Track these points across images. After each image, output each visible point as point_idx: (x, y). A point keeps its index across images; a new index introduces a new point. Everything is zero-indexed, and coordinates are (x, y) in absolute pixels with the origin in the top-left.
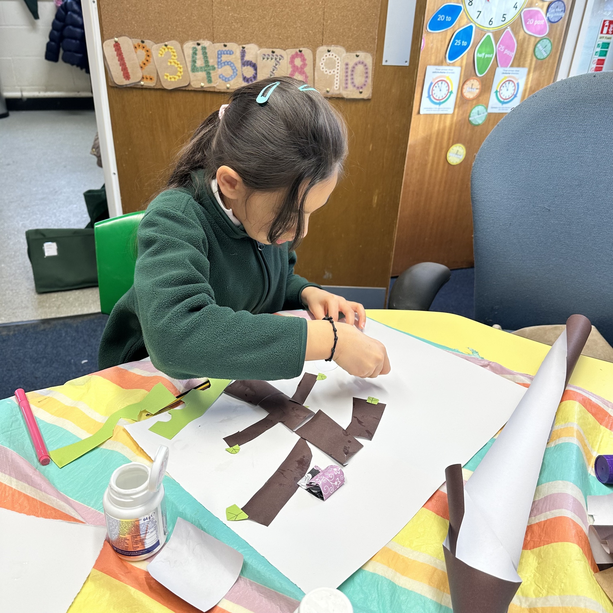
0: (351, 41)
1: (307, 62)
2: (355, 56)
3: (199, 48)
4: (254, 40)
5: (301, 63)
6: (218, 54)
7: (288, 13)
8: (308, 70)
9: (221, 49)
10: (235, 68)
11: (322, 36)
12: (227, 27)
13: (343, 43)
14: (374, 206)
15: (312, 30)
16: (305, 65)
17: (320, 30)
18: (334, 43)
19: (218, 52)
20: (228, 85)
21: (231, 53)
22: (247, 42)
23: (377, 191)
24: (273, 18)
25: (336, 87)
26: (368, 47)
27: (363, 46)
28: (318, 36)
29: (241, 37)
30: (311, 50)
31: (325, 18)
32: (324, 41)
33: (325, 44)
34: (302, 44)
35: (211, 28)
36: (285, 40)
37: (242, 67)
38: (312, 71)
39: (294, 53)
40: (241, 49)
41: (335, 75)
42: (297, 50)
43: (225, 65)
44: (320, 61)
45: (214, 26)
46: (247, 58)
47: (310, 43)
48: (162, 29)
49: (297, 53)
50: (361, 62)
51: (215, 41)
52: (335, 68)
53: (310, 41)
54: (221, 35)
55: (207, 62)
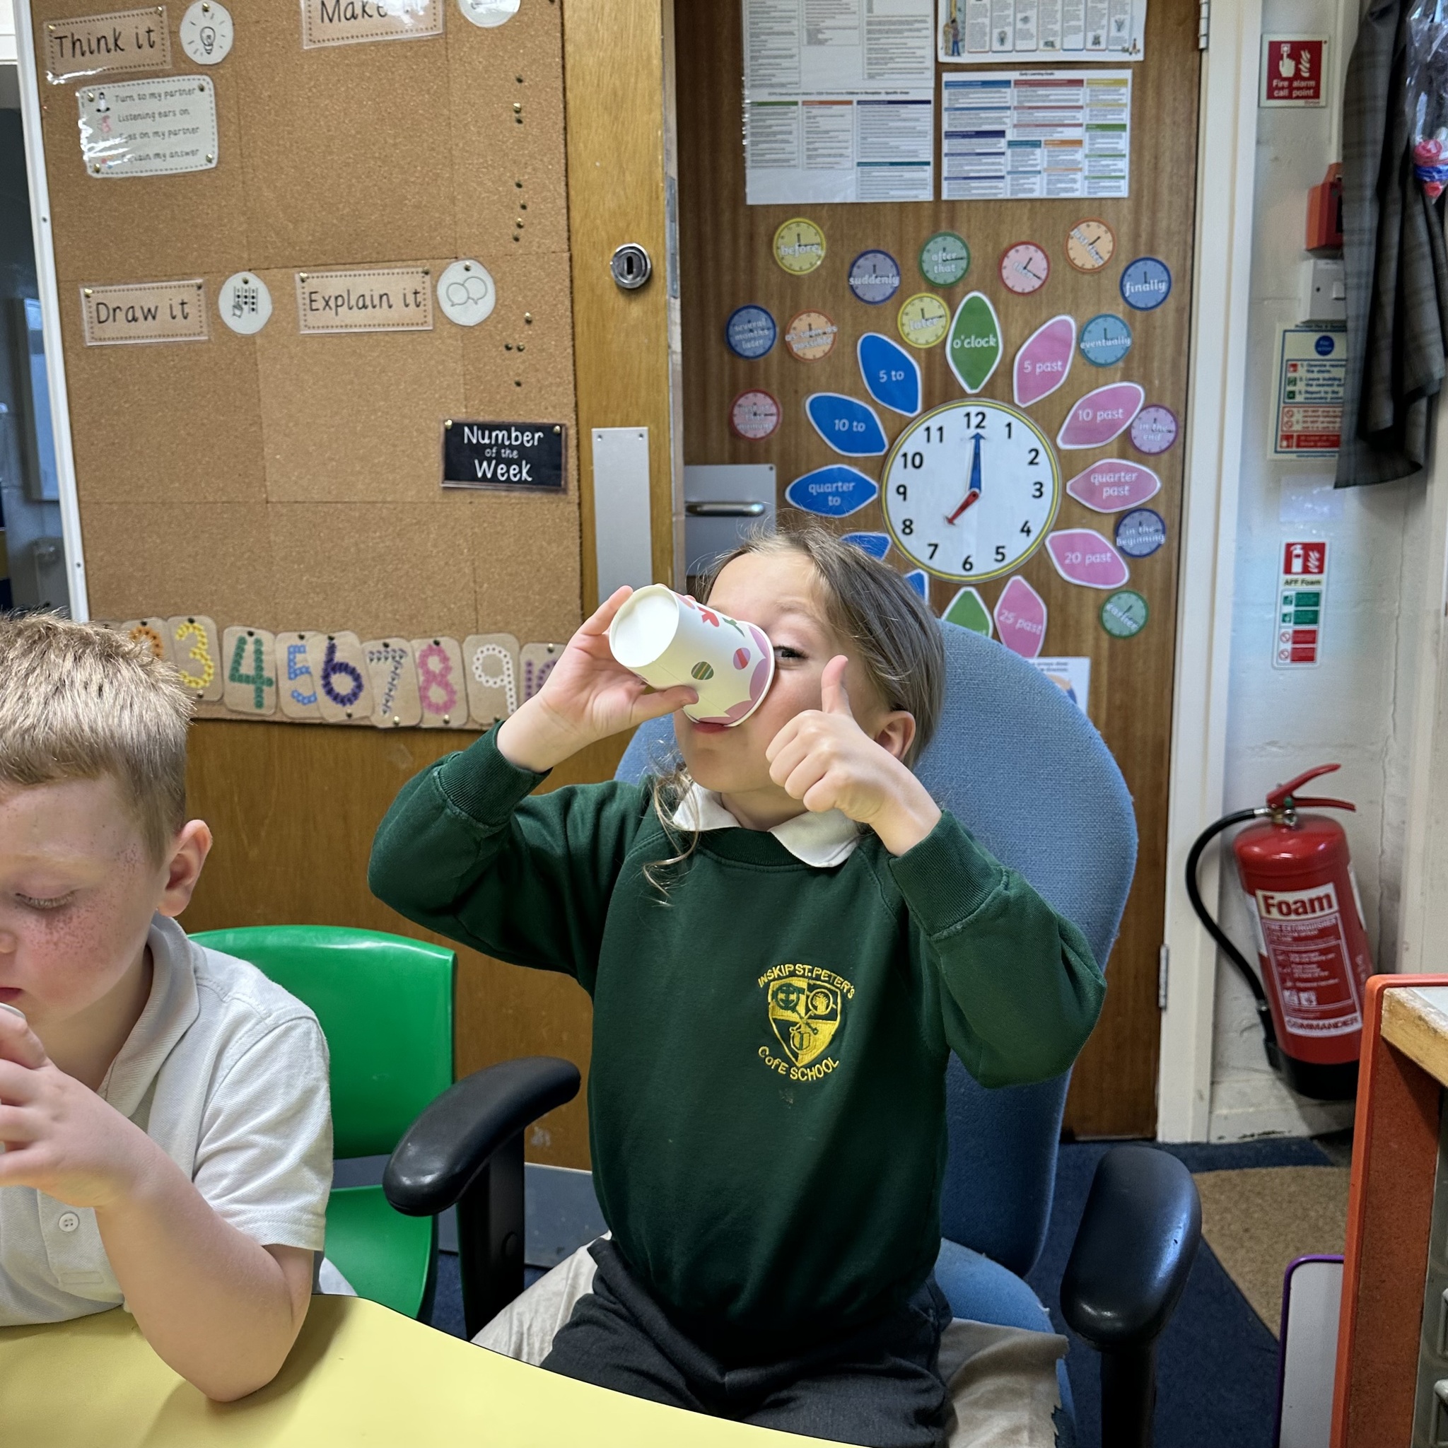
0: (532, 621)
1: (451, 663)
2: (546, 651)
3: (250, 640)
4: (350, 623)
5: (441, 666)
6: (289, 652)
7: (408, 572)
8: (454, 678)
9: (294, 643)
11: (474, 613)
12: (300, 601)
13: (515, 627)
15: (455, 603)
16: (447, 669)
17: (470, 602)
18: (499, 625)
19: (288, 648)
22: (338, 627)
24: (381, 583)
27: (557, 630)
28: (467, 613)
29: (327, 619)
30: (455, 639)
31: (478, 580)
32: (479, 625)
33: (482, 629)
34: (439, 630)
35: (273, 605)
36: (407, 622)
38: (462, 681)
39: (425, 647)
40: (328, 641)
41: (506, 686)
42: (431, 641)
43: (302, 673)
44: (473, 661)
45: (278, 601)
46: (339, 657)
47: (454, 628)
49: (430, 647)
51: (280, 627)
53: (453, 624)
54: (291, 617)
55: (259, 668)
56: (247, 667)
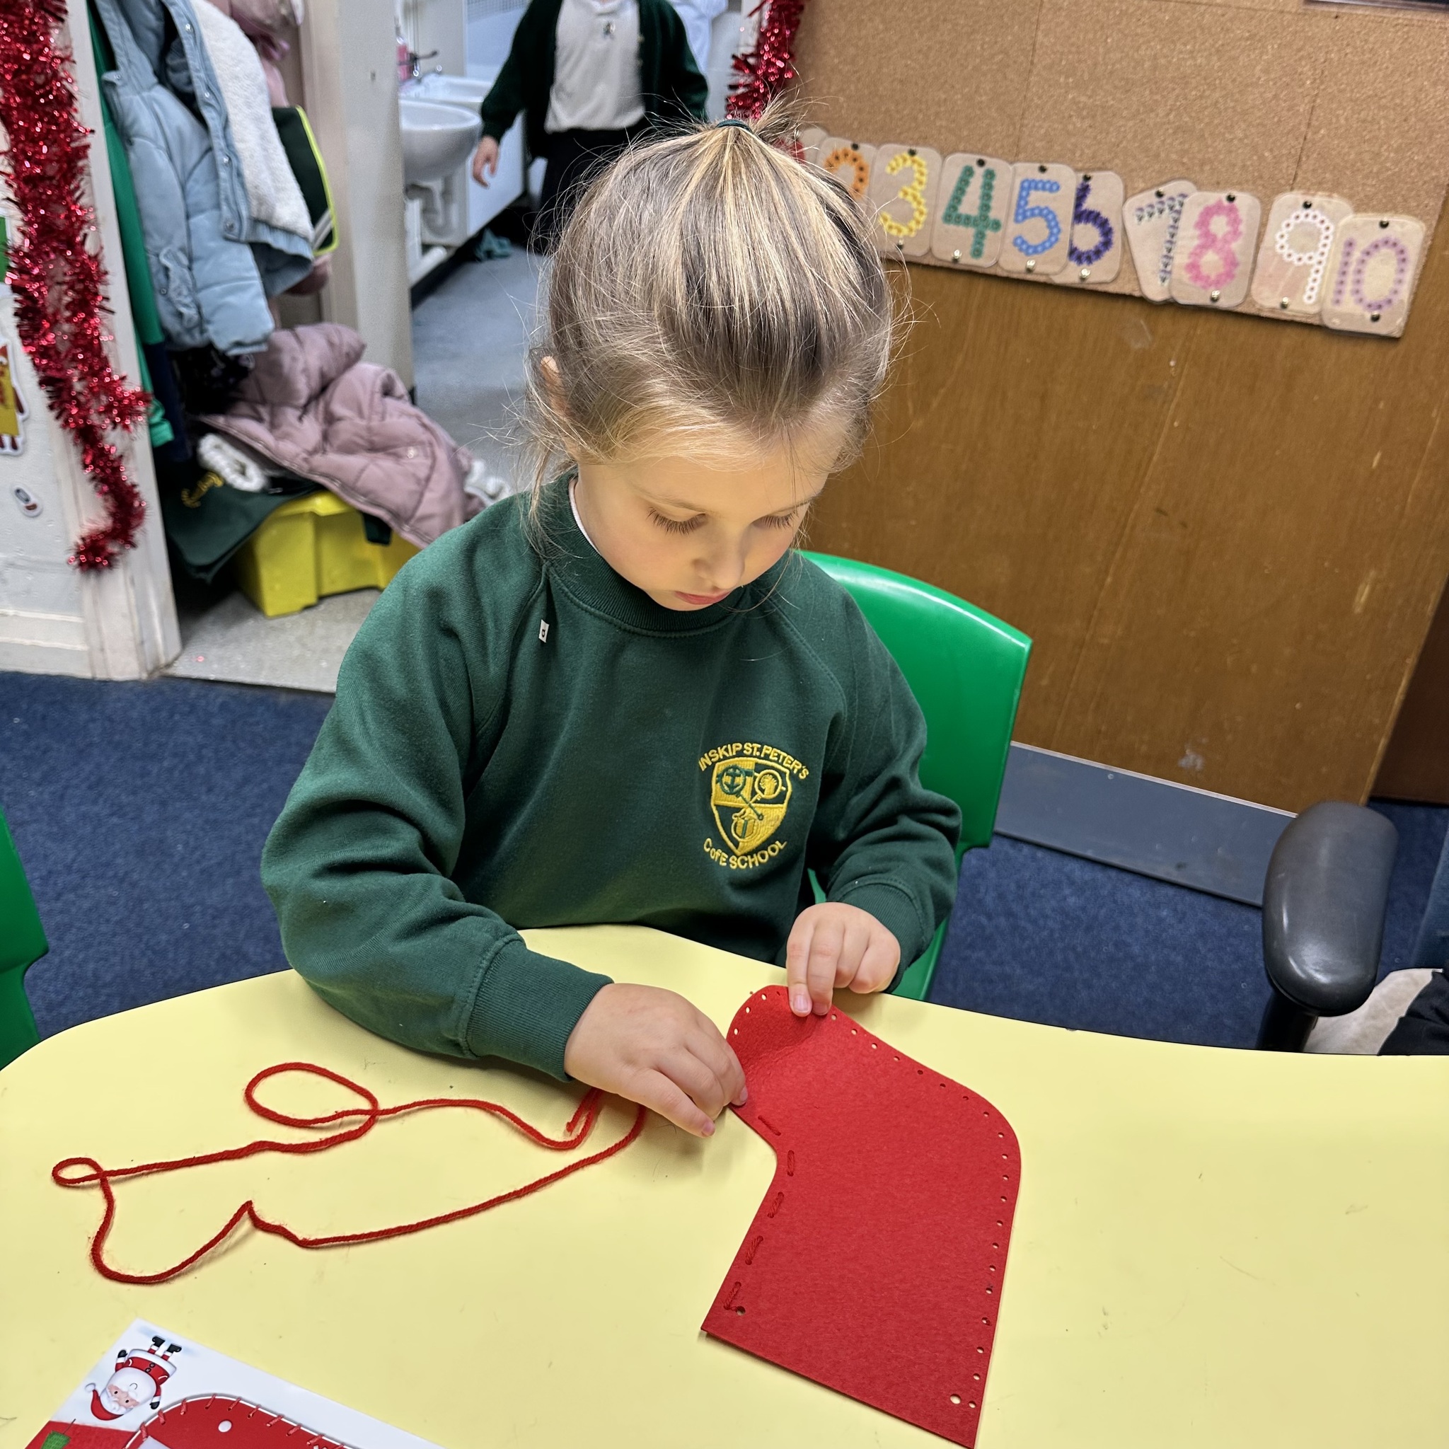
0: (1374, 186)
1: (1241, 227)
2: (1377, 225)
3: (979, 172)
4: (1117, 161)
5: (1227, 229)
6: (1022, 188)
7: (1217, 102)
8: (1242, 246)
9: (1031, 177)
10: (1057, 225)
11: (1295, 166)
12: (1056, 126)
13: (1352, 188)
14: (1358, 610)
15: (1271, 150)
16: (1235, 234)
17: (1293, 151)
18: (1325, 186)
19: (1023, 182)
20: (1031, 264)
21: (1053, 187)
22: (1099, 165)
23: (1372, 573)
24: (1174, 113)
25: (1310, 298)
26: (1418, 206)
27: (1405, 201)
28: (1285, 165)
29: (1087, 151)
30: (1258, 198)
31: (1314, 123)
32: (1298, 179)
33: (1300, 188)
34: (1240, 184)
35: (1018, 126)
36: (1197, 169)
37: (1073, 225)
38: (1252, 251)
39: (1212, 202)
40: (1081, 180)
41: (1312, 266)
42: (1224, 195)
43: (1033, 215)
44: (1279, 228)
45: (1026, 122)
46: (1089, 204)
47: (1259, 182)
48: (901, 119)
49: (1220, 203)
50: (1391, 243)
51: (1021, 156)
52: (1316, 249)
53: (1261, 177)
54: (1038, 144)
55: (985, 207)
56: (970, 205)
